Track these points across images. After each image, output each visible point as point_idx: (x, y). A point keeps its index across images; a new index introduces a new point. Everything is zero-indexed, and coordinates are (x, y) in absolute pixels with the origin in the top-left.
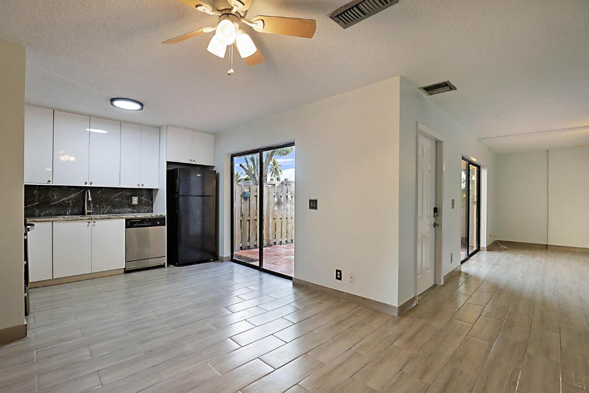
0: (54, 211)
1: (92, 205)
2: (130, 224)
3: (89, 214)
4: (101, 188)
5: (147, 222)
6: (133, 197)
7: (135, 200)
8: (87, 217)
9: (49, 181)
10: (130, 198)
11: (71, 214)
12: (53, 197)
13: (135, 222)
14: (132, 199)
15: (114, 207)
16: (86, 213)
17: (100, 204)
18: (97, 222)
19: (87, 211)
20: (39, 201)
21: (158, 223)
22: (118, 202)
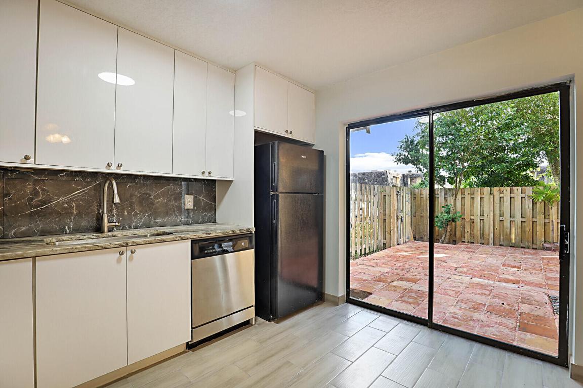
1: (114, 211)
2: (197, 250)
3: (111, 229)
6: (187, 197)
7: (189, 202)
9: (27, 158)
13: (208, 246)
14: (184, 198)
15: (155, 213)
16: (106, 229)
17: (132, 208)
19: (106, 224)
21: (243, 243)
22: (162, 203)
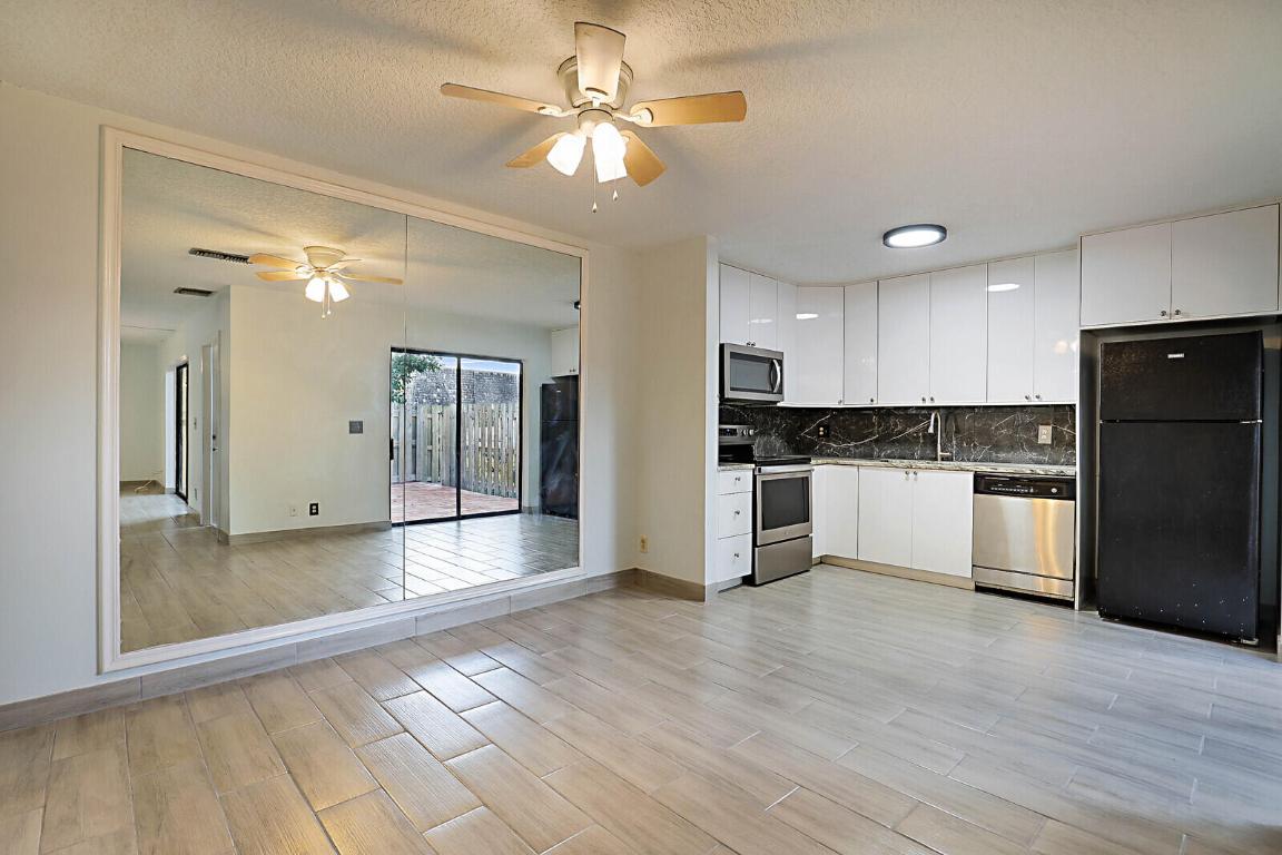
0: (896, 450)
1: (954, 442)
2: (983, 485)
3: (945, 459)
4: (972, 408)
5: (1023, 486)
6: (1041, 427)
7: (1045, 434)
8: (939, 463)
10: (1032, 429)
11: (922, 458)
12: (896, 425)
13: (996, 483)
14: (1037, 430)
15: (997, 447)
16: (939, 458)
17: (970, 440)
18: (921, 474)
19: (939, 454)
20: (878, 433)
21: (1054, 490)
22: (1006, 436)
